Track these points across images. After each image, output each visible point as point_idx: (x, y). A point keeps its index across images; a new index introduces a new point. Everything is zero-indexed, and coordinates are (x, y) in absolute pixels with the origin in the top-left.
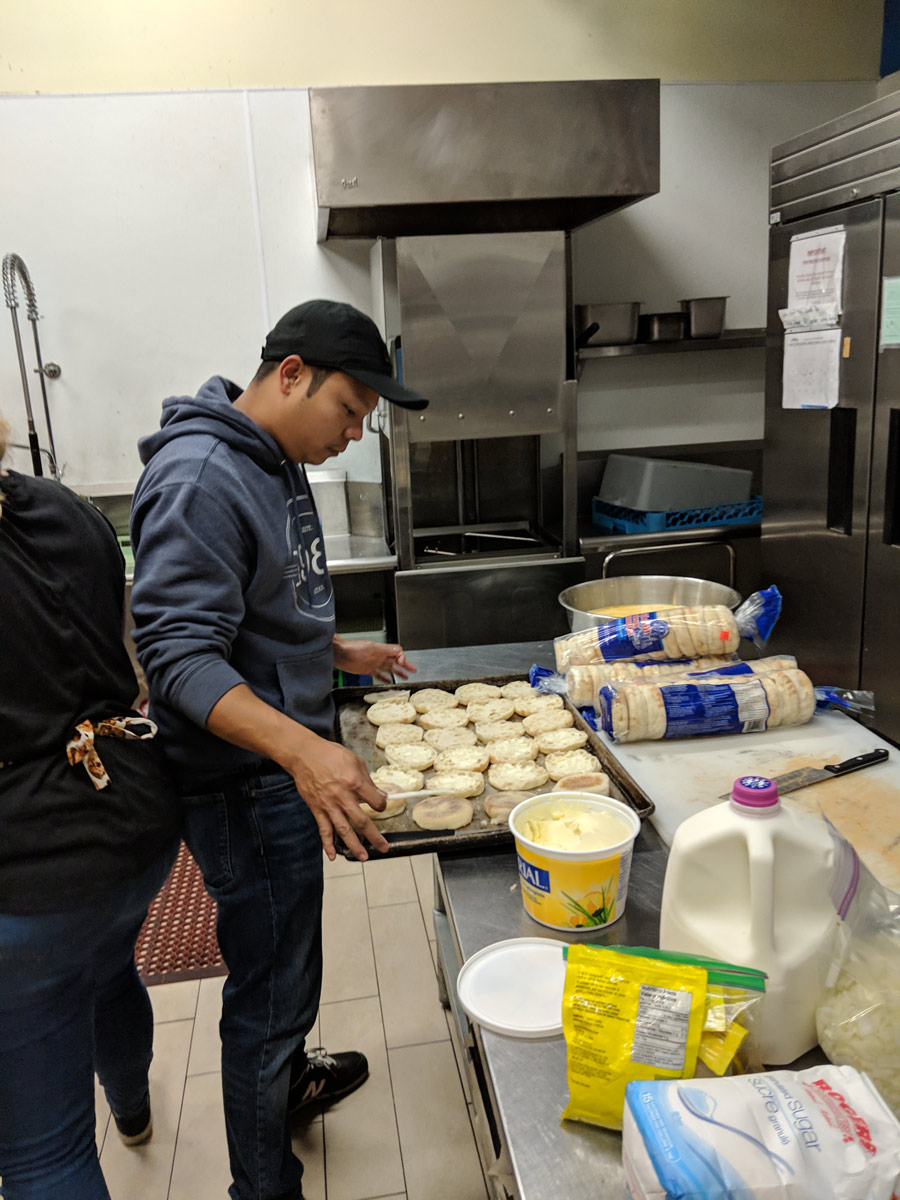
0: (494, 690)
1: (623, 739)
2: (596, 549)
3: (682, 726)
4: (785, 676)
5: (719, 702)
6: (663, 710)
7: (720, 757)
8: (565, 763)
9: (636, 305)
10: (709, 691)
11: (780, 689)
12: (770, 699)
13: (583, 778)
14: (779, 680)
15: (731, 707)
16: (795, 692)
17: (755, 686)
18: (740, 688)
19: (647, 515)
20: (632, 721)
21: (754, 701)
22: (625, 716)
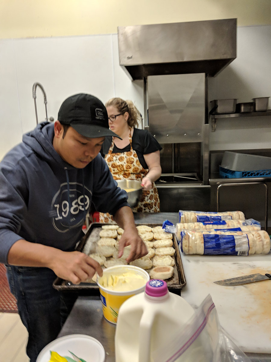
0: (150, 229)
1: (187, 253)
2: (216, 183)
3: (211, 251)
4: (258, 234)
5: (227, 243)
6: (203, 244)
7: (224, 265)
8: (161, 261)
9: (235, 100)
10: (224, 237)
11: (255, 239)
12: (250, 243)
13: (164, 268)
14: (256, 235)
15: (232, 245)
16: (262, 241)
17: (244, 237)
18: (238, 237)
19: (236, 172)
20: (190, 248)
21: (243, 243)
22: (187, 245)
